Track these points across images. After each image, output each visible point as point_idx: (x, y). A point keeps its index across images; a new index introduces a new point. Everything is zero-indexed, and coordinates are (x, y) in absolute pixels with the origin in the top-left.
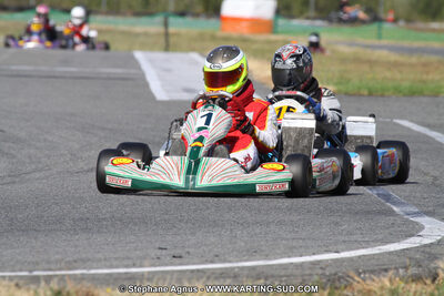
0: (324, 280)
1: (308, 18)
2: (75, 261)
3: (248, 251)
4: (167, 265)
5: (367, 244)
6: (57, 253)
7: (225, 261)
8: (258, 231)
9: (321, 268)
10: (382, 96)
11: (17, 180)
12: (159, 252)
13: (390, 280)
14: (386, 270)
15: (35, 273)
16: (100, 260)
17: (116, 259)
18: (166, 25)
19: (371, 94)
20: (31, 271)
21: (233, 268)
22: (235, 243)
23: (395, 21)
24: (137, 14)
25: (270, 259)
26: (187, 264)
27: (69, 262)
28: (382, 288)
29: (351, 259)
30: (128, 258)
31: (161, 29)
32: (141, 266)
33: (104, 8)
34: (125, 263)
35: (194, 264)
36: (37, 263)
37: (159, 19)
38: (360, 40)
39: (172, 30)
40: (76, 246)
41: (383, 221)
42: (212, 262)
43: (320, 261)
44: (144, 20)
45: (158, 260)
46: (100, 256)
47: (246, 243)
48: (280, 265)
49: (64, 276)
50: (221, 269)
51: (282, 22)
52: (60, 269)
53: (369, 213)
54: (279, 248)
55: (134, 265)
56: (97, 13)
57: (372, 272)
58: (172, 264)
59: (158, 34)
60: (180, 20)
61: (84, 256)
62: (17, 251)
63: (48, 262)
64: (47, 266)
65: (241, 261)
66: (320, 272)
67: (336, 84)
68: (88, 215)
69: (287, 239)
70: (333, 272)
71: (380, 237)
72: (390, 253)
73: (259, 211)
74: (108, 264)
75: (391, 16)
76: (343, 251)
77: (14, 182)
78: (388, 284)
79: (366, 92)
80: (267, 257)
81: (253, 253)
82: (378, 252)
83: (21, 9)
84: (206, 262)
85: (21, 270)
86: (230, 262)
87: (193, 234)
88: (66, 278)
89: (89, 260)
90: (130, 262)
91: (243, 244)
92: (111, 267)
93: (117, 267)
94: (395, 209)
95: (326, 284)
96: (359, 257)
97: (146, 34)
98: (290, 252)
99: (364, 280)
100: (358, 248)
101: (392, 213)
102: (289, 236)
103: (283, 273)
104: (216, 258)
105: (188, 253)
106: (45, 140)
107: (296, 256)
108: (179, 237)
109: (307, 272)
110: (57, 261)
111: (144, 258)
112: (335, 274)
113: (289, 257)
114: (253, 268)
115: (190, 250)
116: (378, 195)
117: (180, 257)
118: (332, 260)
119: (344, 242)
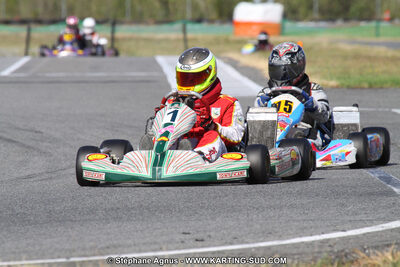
0: (333, 257)
1: (312, 20)
2: (108, 248)
3: (263, 232)
4: (190, 248)
5: (371, 223)
6: (91, 241)
7: (242, 242)
8: (272, 214)
9: (330, 246)
10: (382, 88)
11: (53, 176)
12: (183, 237)
13: (393, 254)
14: (388, 246)
15: (72, 259)
16: (130, 246)
17: (144, 244)
18: (184, 31)
19: (371, 87)
20: (68, 258)
21: (250, 249)
22: (252, 226)
23: (391, 20)
24: (159, 22)
25: (284, 239)
26: (209, 246)
27: (102, 248)
28: (385, 262)
29: (357, 237)
30: (155, 243)
31: (180, 35)
32: (168, 249)
33: (128, 18)
34: (153, 247)
35: (215, 246)
36: (74, 251)
37: (178, 26)
38: (359, 38)
39: (190, 35)
40: (108, 234)
41: (385, 201)
42: (231, 244)
43: (328, 240)
44: (165, 27)
45: (183, 244)
46: (130, 242)
47: (261, 225)
48: (293, 244)
49: (97, 261)
50: (239, 250)
51: (289, 25)
52: (94, 255)
53: (372, 194)
54: (291, 229)
55: (161, 249)
56: (122, 23)
57: (376, 247)
58: (194, 247)
59: (178, 40)
60: (197, 26)
61: (115, 242)
62: (55, 240)
63: (84, 249)
64: (83, 253)
65: (257, 242)
66: (329, 249)
67: (338, 78)
68: (118, 206)
69: (298, 221)
70: (341, 248)
71: (383, 215)
72: (392, 230)
73: (273, 196)
74: (137, 248)
75: (387, 16)
76: (349, 229)
77: (51, 178)
78: (390, 258)
79: (366, 85)
80: (280, 238)
81: (268, 234)
82: (381, 229)
83: (54, 22)
84: (226, 244)
85: (59, 257)
86: (247, 243)
87: (213, 219)
88: (100, 263)
89: (120, 246)
90: (157, 246)
91: (258, 227)
92: (140, 251)
93: (145, 251)
94: (395, 190)
95: (334, 260)
96: (364, 234)
97: (167, 40)
98: (302, 232)
99: (368, 255)
100: (362, 227)
101: (393, 193)
102: (300, 218)
103: (295, 251)
104: (235, 240)
105: (210, 236)
106: (78, 139)
107: (307, 236)
108: (201, 223)
109: (316, 250)
110: (91, 248)
111: (170, 242)
112: (343, 251)
113: (301, 236)
114: (269, 248)
115: (212, 234)
116: (380, 177)
117: (202, 240)
118: (339, 238)
119: (350, 221)
